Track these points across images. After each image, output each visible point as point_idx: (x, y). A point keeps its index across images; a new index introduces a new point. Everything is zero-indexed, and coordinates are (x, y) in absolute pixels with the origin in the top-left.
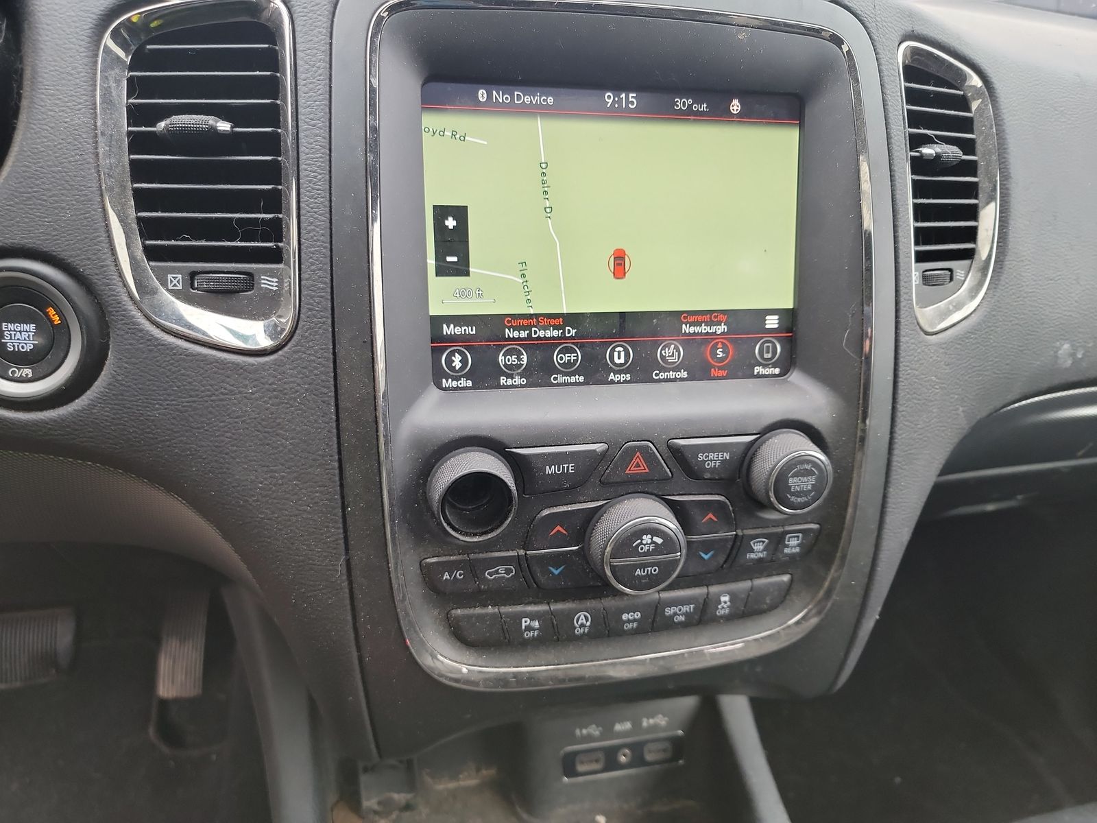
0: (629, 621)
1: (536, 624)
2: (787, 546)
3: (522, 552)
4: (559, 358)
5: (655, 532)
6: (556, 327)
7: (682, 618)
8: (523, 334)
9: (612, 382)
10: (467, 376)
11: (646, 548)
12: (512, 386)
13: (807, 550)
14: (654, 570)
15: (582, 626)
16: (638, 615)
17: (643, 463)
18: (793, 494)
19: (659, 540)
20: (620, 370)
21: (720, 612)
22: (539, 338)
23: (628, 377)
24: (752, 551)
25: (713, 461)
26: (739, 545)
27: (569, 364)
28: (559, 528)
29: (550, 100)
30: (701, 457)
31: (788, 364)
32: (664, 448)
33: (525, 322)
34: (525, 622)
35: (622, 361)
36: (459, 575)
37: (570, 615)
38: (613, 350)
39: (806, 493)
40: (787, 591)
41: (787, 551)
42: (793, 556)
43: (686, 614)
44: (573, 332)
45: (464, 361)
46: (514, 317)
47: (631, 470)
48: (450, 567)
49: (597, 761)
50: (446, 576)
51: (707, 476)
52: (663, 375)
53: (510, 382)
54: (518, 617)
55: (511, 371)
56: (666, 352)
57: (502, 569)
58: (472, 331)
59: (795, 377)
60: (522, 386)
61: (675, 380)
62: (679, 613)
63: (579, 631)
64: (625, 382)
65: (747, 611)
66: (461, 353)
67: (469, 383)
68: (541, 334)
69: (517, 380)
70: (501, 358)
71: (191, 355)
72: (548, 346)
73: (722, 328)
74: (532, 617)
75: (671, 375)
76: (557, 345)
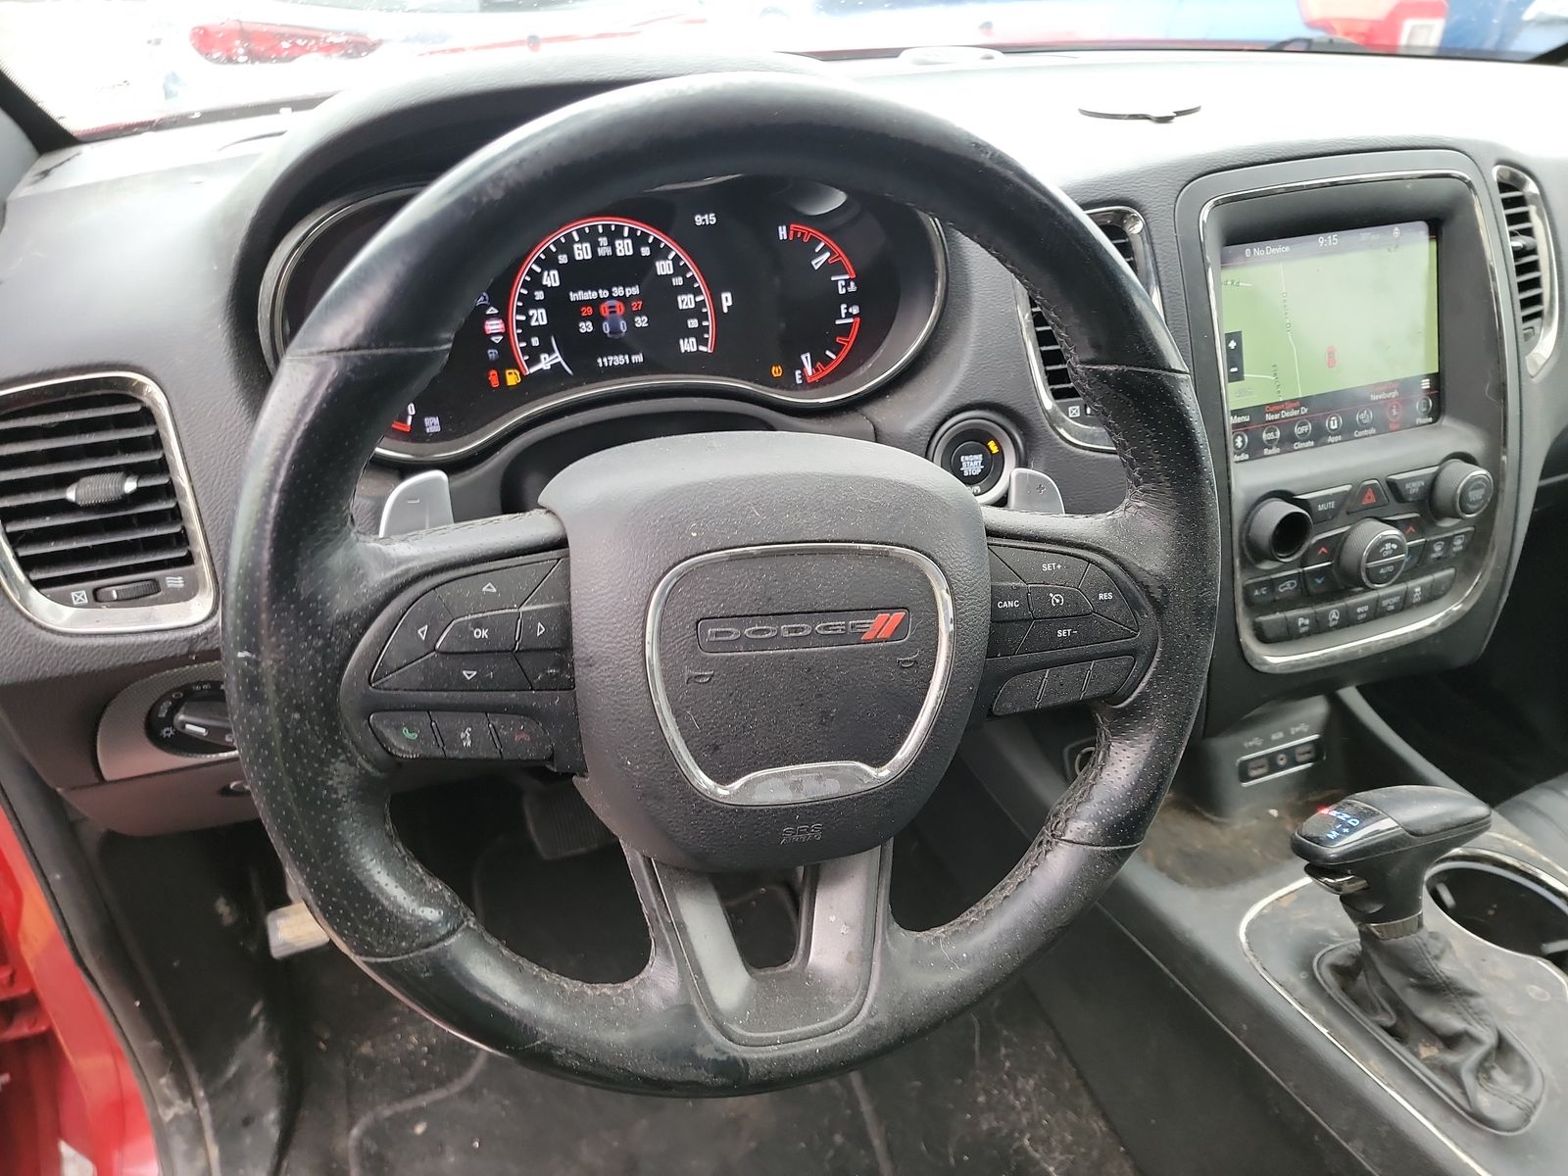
0: (1361, 613)
1: (1307, 622)
2: (1454, 546)
3: (1301, 570)
4: (1298, 430)
5: (1392, 541)
6: (1296, 409)
7: (1392, 607)
8: (1277, 416)
9: (1331, 443)
10: (1245, 452)
11: (1387, 553)
12: (1272, 455)
13: (1466, 547)
14: (1390, 569)
15: (1334, 619)
16: (1366, 608)
17: (1372, 496)
18: (1471, 503)
19: (1395, 546)
20: (1336, 433)
21: (1415, 600)
22: (1286, 418)
23: (1339, 438)
24: (1434, 552)
25: (1414, 488)
26: (1427, 548)
27: (1305, 434)
28: (1323, 549)
29: (1287, 249)
30: (1407, 486)
31: (1437, 412)
32: (1384, 483)
33: (1277, 408)
34: (1301, 621)
35: (1336, 427)
36: (1264, 591)
37: (1327, 613)
38: (1330, 420)
39: (1477, 501)
40: (1453, 580)
41: (1455, 549)
42: (1457, 553)
43: (1395, 604)
44: (1306, 410)
45: (1243, 441)
46: (1270, 405)
47: (1366, 502)
48: (1259, 585)
49: (1261, 767)
50: (1257, 593)
51: (1411, 499)
52: (1361, 434)
53: (1270, 452)
54: (1296, 619)
55: (1270, 444)
56: (1362, 416)
57: (1288, 583)
58: (1246, 419)
59: (1445, 421)
60: (1278, 454)
61: (1368, 436)
62: (1389, 604)
63: (1332, 624)
64: (1338, 442)
65: (1431, 596)
66: (1242, 436)
67: (1247, 457)
68: (1287, 414)
69: (1276, 450)
70: (1264, 435)
71: (1098, 460)
72: (1290, 422)
73: (1395, 394)
74: (1305, 617)
75: (1366, 432)
76: (1296, 421)
